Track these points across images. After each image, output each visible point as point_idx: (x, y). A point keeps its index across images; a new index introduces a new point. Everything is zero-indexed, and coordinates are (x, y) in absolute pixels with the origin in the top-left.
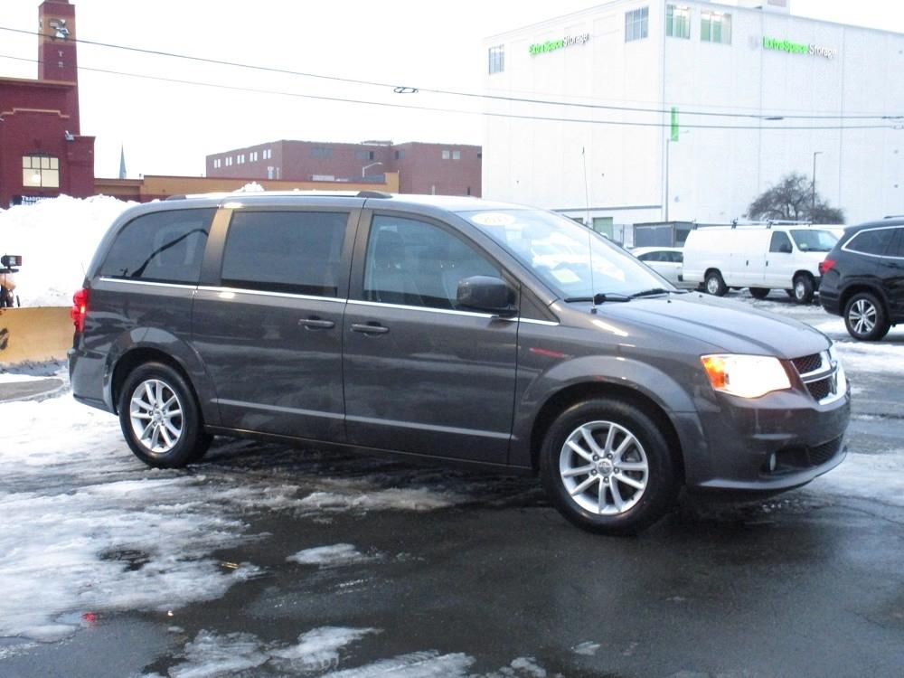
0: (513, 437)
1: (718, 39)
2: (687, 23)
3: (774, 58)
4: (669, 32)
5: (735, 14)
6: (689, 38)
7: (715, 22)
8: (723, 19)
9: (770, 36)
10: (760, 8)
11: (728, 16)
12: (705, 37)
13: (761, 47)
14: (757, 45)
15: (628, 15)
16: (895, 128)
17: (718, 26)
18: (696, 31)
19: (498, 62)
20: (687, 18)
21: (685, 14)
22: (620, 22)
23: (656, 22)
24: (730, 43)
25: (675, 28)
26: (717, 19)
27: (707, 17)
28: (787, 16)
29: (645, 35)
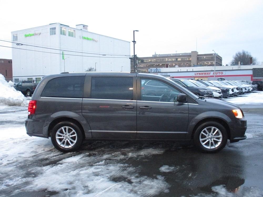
0: (187, 133)
1: (72, 36)
2: (65, 32)
3: (85, 41)
4: (61, 34)
5: (76, 30)
6: (66, 35)
7: (72, 32)
8: (73, 31)
9: (84, 36)
10: (81, 29)
11: (74, 31)
12: (69, 35)
13: (82, 38)
14: (81, 38)
15: (51, 29)
16: (127, 58)
17: (72, 33)
18: (67, 34)
19: (16, 38)
20: (65, 30)
21: (64, 29)
22: (49, 30)
23: (58, 31)
24: (75, 37)
25: (62, 33)
26: (72, 31)
27: (70, 31)
28: (87, 32)
29: (55, 34)
